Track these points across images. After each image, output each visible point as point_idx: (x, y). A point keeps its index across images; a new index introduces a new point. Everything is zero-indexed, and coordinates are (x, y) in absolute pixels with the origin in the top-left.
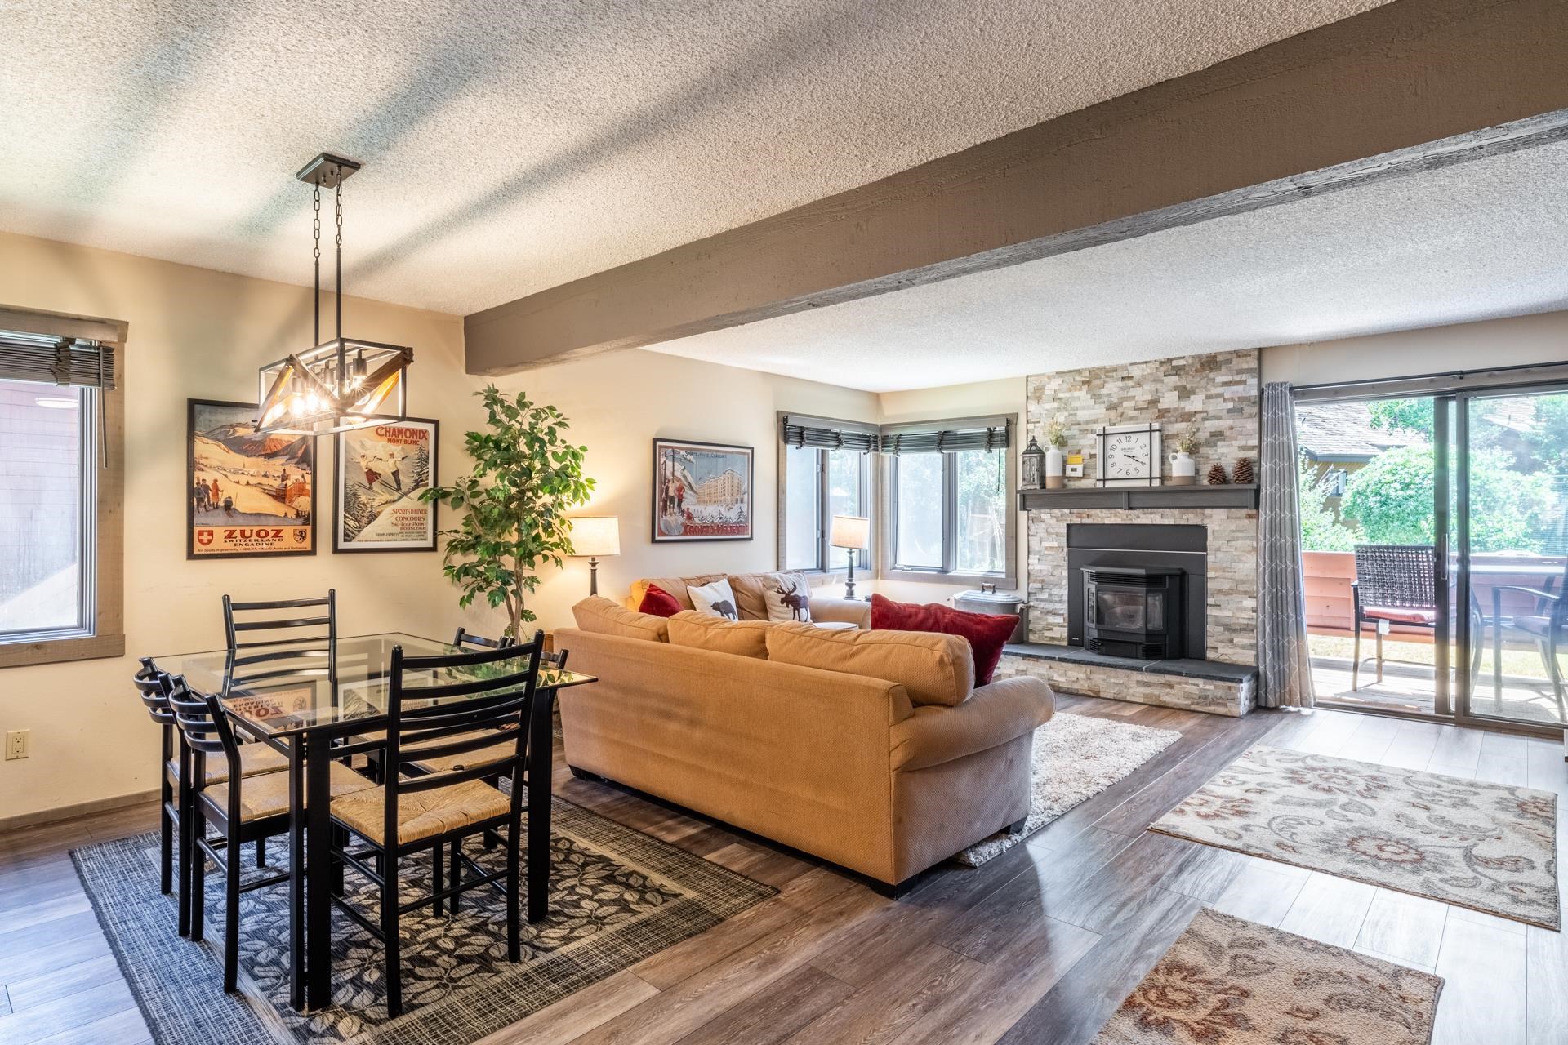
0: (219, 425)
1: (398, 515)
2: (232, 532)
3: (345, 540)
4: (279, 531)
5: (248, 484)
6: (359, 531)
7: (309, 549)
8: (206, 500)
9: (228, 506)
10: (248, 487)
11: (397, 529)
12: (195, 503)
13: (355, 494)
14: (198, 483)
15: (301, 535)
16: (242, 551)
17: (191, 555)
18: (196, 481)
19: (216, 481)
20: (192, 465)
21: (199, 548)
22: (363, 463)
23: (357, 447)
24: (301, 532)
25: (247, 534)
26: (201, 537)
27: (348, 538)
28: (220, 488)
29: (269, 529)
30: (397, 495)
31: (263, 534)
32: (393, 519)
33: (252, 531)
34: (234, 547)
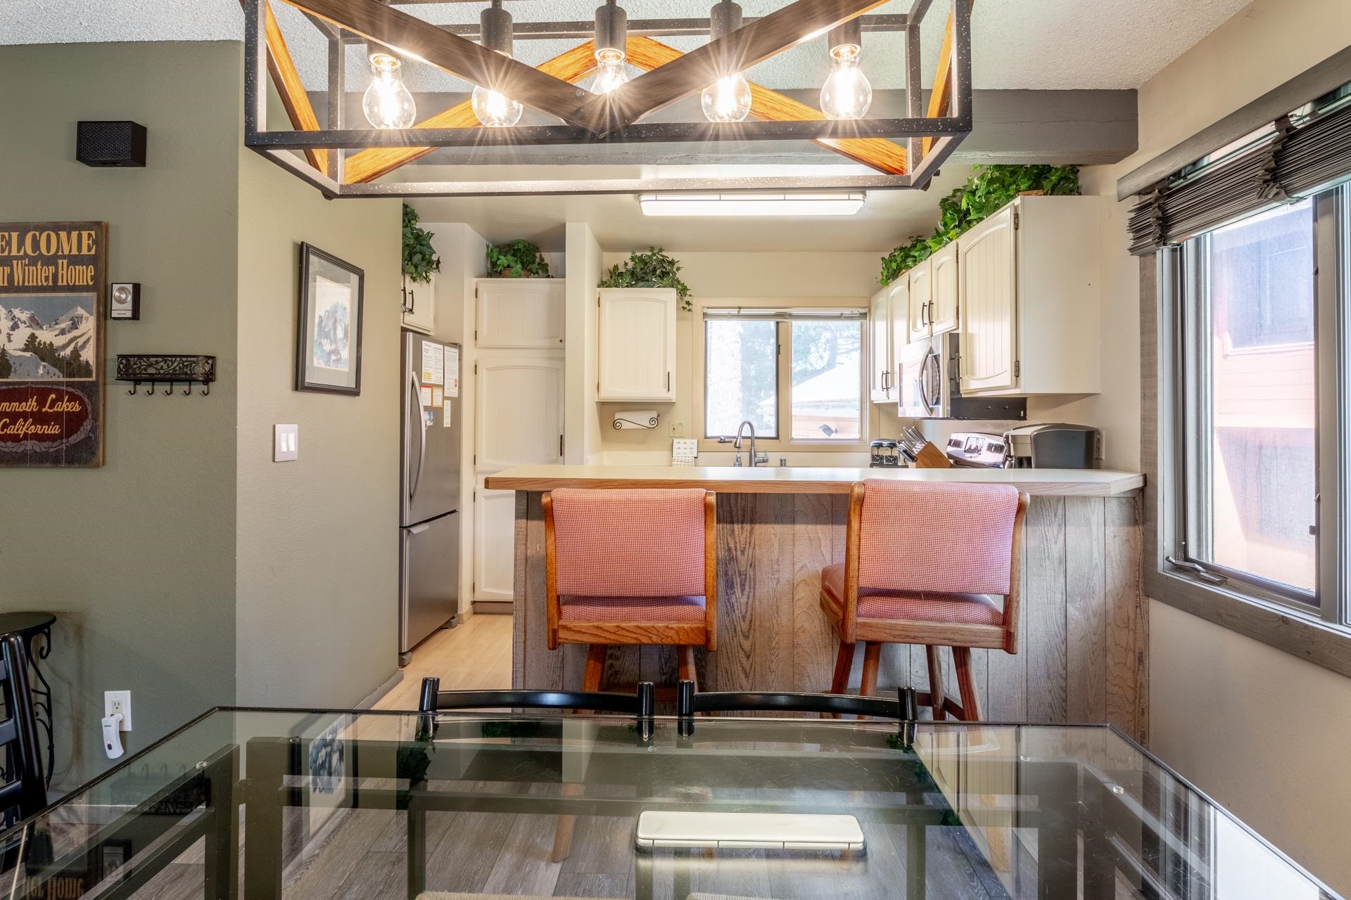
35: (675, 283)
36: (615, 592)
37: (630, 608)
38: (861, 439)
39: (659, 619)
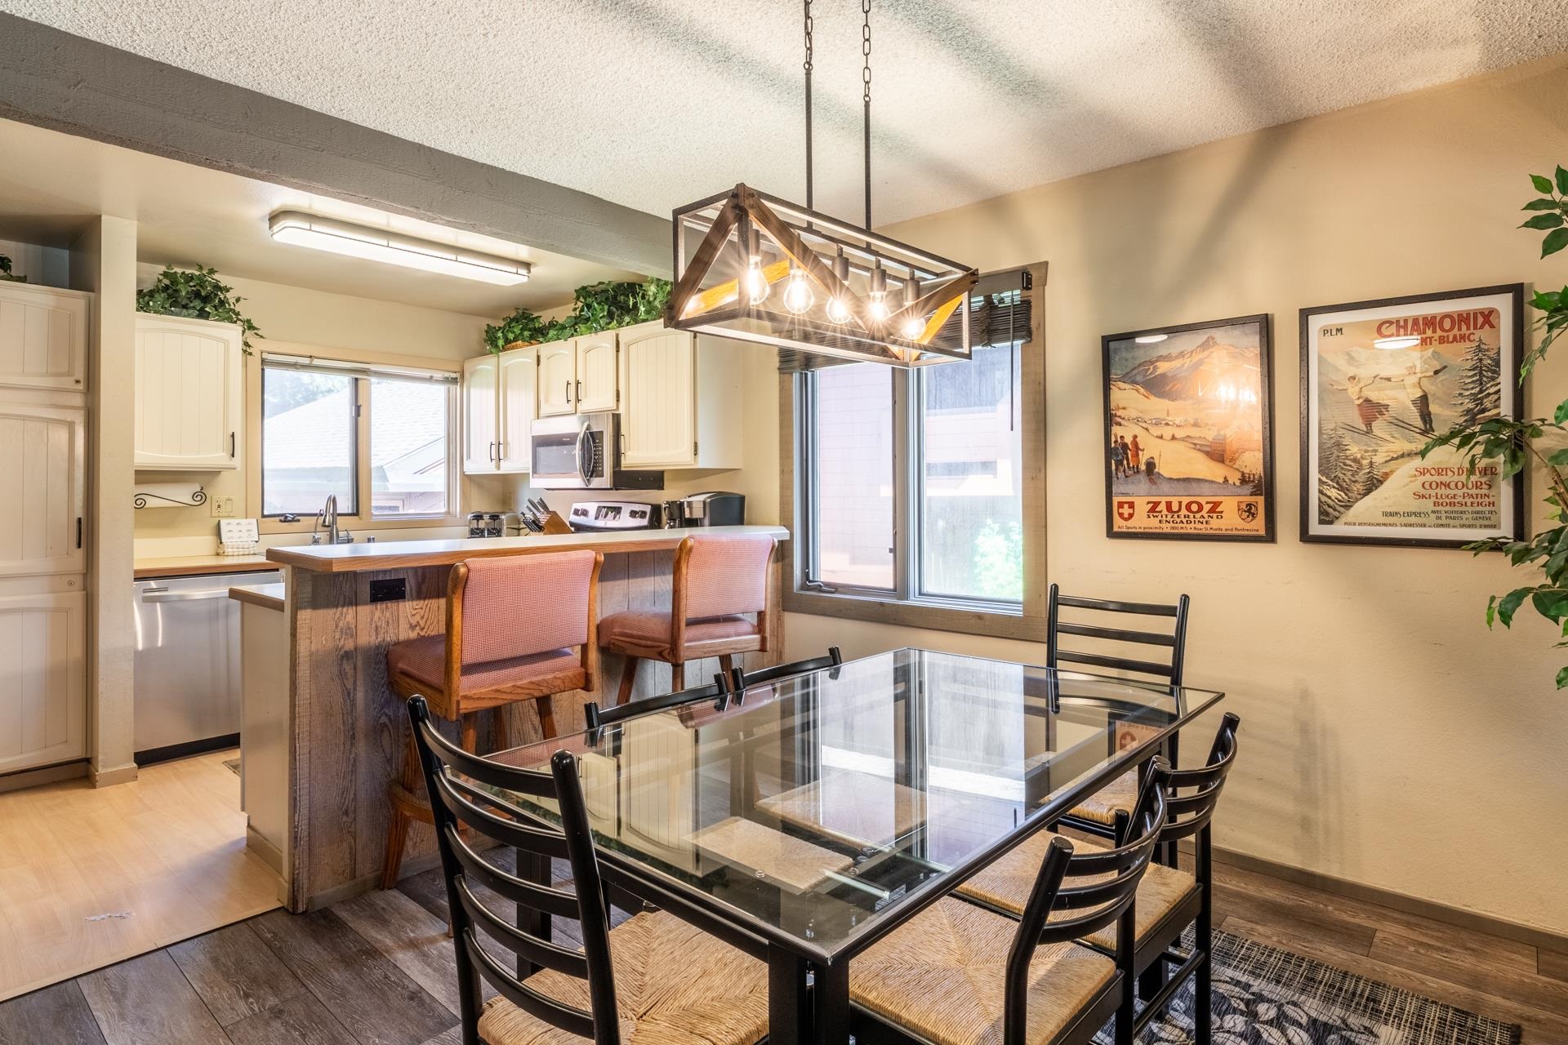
0: (1137, 362)
1: (1428, 478)
2: (1156, 504)
3: (1321, 522)
4: (1216, 504)
5: (1173, 438)
6: (1348, 507)
7: (1262, 532)
8: (1125, 462)
9: (1151, 466)
10: (1174, 442)
11: (1428, 505)
12: (1114, 467)
13: (1338, 444)
14: (1116, 442)
15: (1250, 511)
16: (1169, 531)
17: (1112, 534)
18: (1113, 439)
19: (1135, 437)
20: (1109, 419)
21: (1119, 524)
22: (1353, 391)
23: (1341, 362)
24: (1249, 505)
25: (1175, 507)
26: (1121, 511)
27: (1326, 518)
28: (1141, 447)
29: (1202, 500)
30: (1421, 442)
31: (1194, 507)
32: (1416, 486)
33: (1180, 503)
34: (1159, 525)
35: (231, 316)
36: (507, 654)
37: (521, 667)
38: (448, 513)
39: (546, 673)
